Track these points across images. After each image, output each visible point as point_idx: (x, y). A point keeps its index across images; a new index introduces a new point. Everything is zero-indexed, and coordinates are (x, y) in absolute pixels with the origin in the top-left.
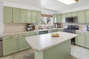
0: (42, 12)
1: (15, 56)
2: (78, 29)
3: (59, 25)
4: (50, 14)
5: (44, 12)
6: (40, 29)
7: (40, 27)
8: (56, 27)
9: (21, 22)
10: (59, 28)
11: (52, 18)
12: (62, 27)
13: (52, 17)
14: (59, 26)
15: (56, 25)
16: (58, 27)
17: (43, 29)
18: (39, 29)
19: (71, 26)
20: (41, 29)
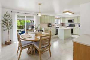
2: (74, 26)
12: (65, 25)
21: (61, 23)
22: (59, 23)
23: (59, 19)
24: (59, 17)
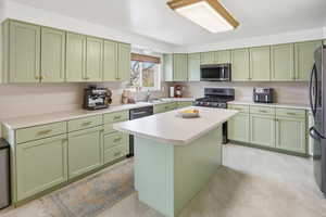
0: (133, 46)
1: (61, 196)
2: (232, 98)
3: (178, 88)
4: (154, 53)
5: (138, 47)
6: (126, 101)
7: (123, 97)
8: (172, 95)
9: (68, 80)
10: (181, 97)
11: (159, 66)
12: (188, 93)
13: (159, 62)
14: (178, 93)
15: (172, 89)
16: (176, 96)
17: (134, 102)
18: (122, 102)
19: (215, 90)
20: (129, 102)
21: (170, 84)
22: (158, 87)
23: (157, 61)
24: (158, 51)
